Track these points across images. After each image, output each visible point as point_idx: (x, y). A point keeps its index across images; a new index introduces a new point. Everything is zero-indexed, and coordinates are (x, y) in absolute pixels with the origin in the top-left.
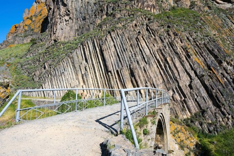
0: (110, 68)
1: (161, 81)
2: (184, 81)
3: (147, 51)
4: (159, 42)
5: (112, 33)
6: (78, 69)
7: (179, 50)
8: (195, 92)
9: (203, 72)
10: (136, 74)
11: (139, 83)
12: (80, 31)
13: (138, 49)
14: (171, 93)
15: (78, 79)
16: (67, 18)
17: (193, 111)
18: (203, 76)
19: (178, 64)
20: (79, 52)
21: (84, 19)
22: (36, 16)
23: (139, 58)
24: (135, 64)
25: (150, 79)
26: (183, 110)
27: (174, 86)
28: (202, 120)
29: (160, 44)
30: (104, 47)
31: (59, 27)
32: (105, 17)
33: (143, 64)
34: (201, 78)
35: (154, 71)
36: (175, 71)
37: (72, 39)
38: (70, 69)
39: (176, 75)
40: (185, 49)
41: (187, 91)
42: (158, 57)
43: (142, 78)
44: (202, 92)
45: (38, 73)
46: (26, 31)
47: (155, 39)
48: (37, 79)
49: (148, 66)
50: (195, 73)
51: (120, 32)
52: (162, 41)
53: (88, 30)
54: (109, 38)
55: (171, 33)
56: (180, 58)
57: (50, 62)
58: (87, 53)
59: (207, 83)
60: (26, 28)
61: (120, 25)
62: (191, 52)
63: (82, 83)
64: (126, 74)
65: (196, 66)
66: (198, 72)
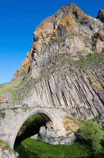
0: (53, 92)
1: (78, 97)
2: (90, 97)
3: (70, 81)
4: (76, 76)
5: (53, 73)
6: (38, 92)
7: (86, 80)
8: (96, 103)
9: (100, 91)
10: (65, 94)
11: (67, 99)
12: (42, 72)
13: (65, 81)
14: (83, 104)
15: (38, 98)
16: (36, 66)
17: (95, 115)
18: (99, 94)
19: (86, 88)
20: (39, 84)
21: (43, 66)
22: (26, 65)
23: (66, 85)
24: (64, 89)
25: (72, 96)
26: (89, 114)
27: (84, 100)
28: (99, 120)
29: (76, 77)
30: (49, 81)
31: (33, 71)
32: (52, 64)
33: (68, 88)
34: (98, 95)
35: (74, 92)
36: (84, 92)
37: (38, 77)
38: (35, 93)
39: (85, 94)
40: (89, 79)
41: (91, 103)
42: (75, 84)
43: (68, 96)
44: (100, 103)
45: (22, 95)
46: (22, 73)
47: (73, 75)
48: (21, 98)
49: (70, 90)
50: (95, 92)
51: (57, 72)
52: (77, 76)
53: (45, 72)
54: (52, 76)
55: (81, 71)
56: (86, 84)
57: (27, 90)
58: (43, 84)
59: (102, 98)
60: (22, 71)
61: (57, 69)
62: (92, 80)
63: (40, 100)
64: (60, 94)
65: (95, 88)
66: (96, 91)
